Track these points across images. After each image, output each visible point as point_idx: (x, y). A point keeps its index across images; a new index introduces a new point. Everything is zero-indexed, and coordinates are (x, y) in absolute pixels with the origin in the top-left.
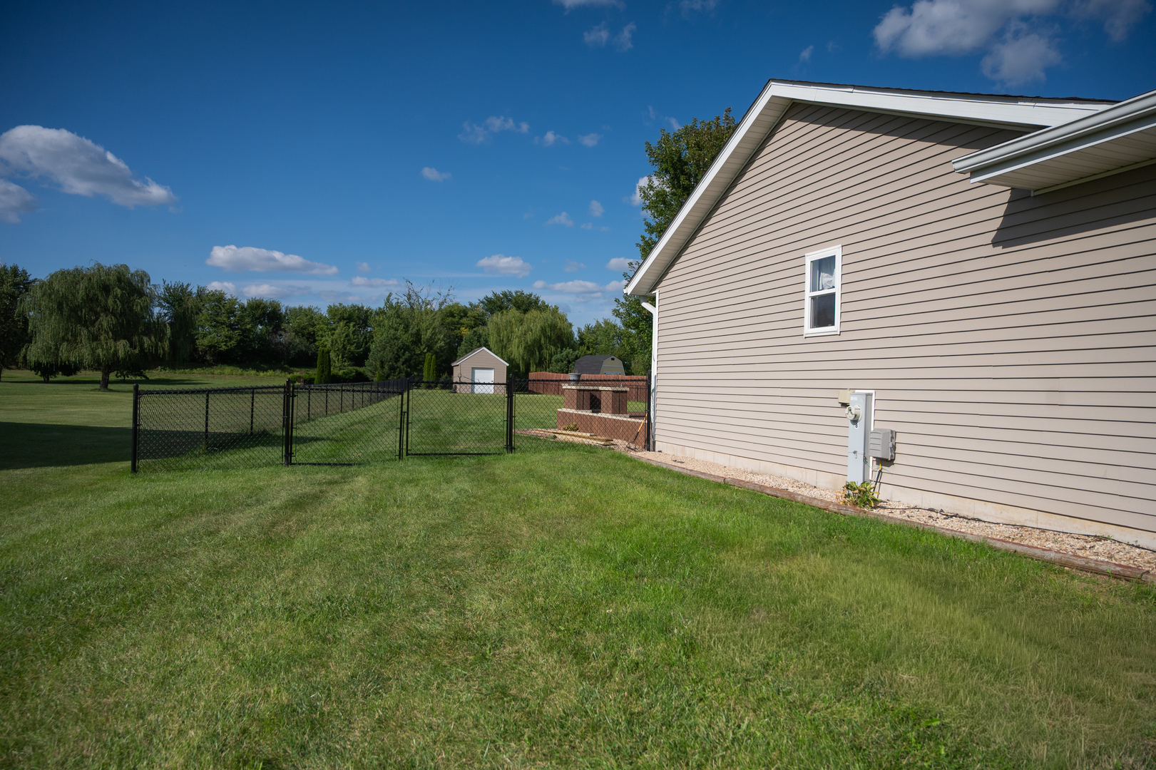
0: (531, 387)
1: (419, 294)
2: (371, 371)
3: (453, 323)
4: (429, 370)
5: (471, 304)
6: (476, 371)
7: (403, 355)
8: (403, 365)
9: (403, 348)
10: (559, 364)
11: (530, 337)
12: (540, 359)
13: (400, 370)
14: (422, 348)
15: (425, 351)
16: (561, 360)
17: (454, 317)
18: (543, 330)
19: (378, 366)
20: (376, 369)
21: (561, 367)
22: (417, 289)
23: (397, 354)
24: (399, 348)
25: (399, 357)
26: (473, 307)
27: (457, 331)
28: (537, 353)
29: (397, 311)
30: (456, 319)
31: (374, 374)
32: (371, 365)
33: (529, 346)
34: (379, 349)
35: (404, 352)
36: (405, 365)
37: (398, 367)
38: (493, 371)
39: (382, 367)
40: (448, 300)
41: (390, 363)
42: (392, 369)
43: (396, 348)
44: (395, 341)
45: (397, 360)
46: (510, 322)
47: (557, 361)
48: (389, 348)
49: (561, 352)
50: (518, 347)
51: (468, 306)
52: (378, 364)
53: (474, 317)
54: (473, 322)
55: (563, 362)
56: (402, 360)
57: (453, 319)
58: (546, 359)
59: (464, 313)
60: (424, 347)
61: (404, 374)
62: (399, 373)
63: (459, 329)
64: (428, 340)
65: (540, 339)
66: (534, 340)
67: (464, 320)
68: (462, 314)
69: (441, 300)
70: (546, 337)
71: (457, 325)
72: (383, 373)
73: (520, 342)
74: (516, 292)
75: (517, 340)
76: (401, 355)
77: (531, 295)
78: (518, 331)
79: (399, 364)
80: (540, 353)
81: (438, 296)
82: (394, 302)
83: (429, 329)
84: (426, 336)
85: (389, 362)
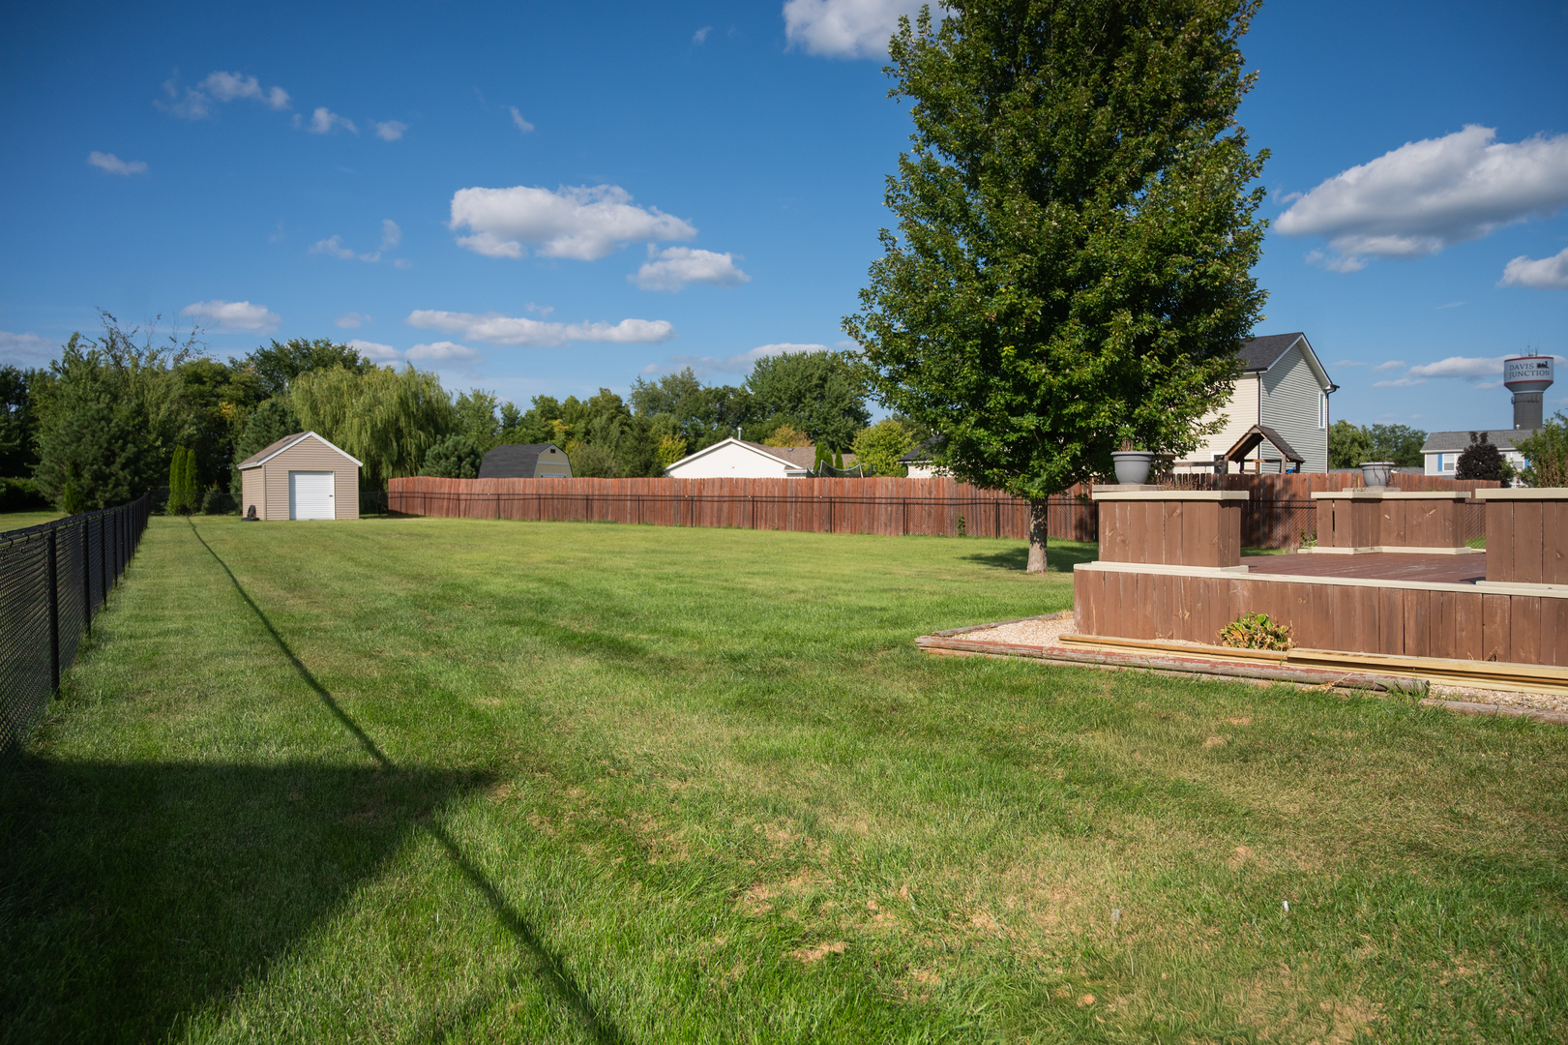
0: (392, 505)
1: (130, 340)
2: (50, 484)
3: (202, 395)
4: (182, 479)
5: (233, 361)
6: (298, 477)
7: (123, 450)
8: (122, 469)
9: (119, 438)
10: (443, 462)
11: (380, 414)
12: (400, 454)
13: (117, 479)
14: (151, 437)
15: (159, 443)
16: (445, 455)
17: (204, 383)
18: (403, 402)
19: (67, 474)
20: (63, 479)
21: (446, 468)
22: (124, 328)
23: (107, 449)
24: (113, 437)
25: (114, 455)
26: (239, 367)
27: (211, 409)
28: (395, 444)
29: (93, 368)
30: (207, 388)
31: (56, 488)
32: (51, 471)
33: (378, 431)
34: (67, 440)
35: (125, 444)
36: (127, 471)
37: (112, 474)
38: (331, 478)
39: (77, 475)
40: (191, 351)
41: (95, 467)
42: (100, 478)
43: (106, 436)
44: (103, 423)
45: (109, 460)
46: (338, 389)
47: (438, 457)
48: (89, 437)
49: (443, 442)
50: (360, 434)
51: (228, 364)
52: (67, 470)
53: (242, 384)
54: (241, 393)
55: (447, 458)
56: (120, 460)
57: (202, 387)
58: (410, 454)
59: (222, 376)
60: (154, 436)
61: (126, 488)
62: (116, 486)
63: (216, 404)
64: (163, 423)
65: (397, 419)
66: (388, 421)
67: (224, 389)
68: (219, 378)
69: (177, 353)
70: (409, 415)
71: (208, 399)
72: (80, 486)
73: (362, 425)
74: (316, 343)
75: (356, 421)
76: (117, 451)
77: (343, 348)
78: (359, 404)
79: (115, 468)
80: (398, 445)
81: (171, 345)
82: (85, 352)
83: (163, 402)
84: (157, 416)
85: (92, 465)
